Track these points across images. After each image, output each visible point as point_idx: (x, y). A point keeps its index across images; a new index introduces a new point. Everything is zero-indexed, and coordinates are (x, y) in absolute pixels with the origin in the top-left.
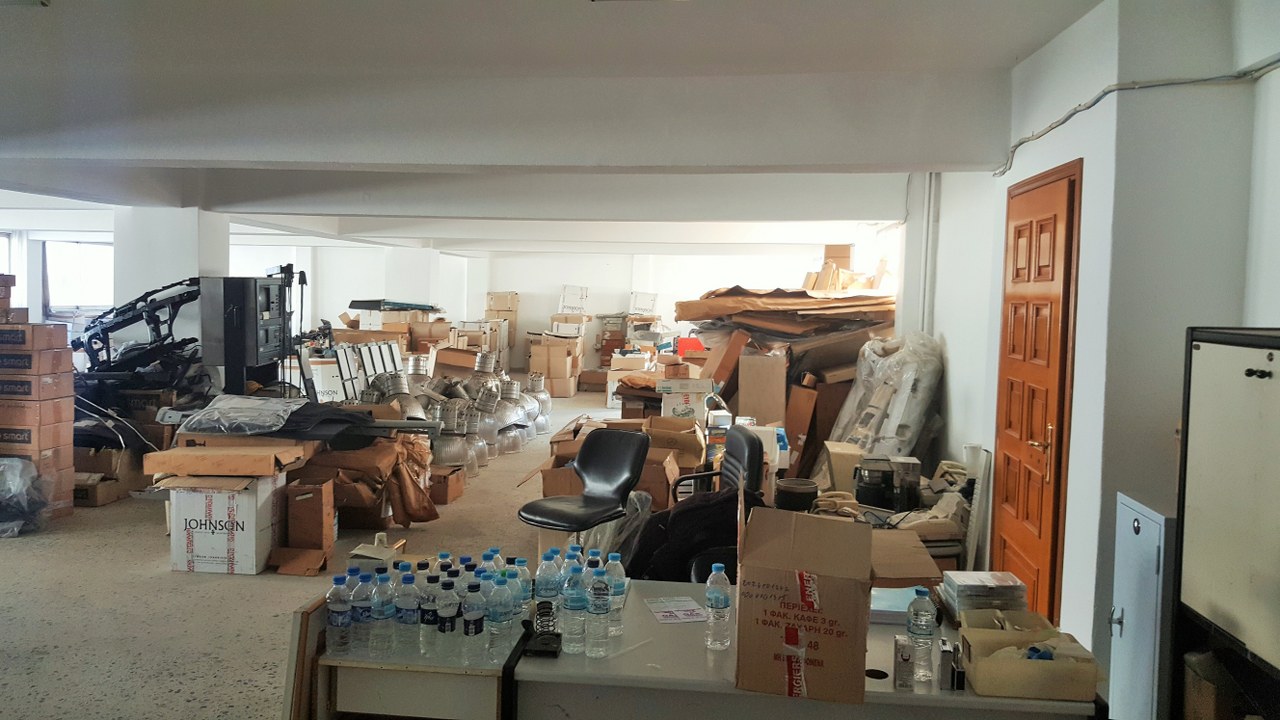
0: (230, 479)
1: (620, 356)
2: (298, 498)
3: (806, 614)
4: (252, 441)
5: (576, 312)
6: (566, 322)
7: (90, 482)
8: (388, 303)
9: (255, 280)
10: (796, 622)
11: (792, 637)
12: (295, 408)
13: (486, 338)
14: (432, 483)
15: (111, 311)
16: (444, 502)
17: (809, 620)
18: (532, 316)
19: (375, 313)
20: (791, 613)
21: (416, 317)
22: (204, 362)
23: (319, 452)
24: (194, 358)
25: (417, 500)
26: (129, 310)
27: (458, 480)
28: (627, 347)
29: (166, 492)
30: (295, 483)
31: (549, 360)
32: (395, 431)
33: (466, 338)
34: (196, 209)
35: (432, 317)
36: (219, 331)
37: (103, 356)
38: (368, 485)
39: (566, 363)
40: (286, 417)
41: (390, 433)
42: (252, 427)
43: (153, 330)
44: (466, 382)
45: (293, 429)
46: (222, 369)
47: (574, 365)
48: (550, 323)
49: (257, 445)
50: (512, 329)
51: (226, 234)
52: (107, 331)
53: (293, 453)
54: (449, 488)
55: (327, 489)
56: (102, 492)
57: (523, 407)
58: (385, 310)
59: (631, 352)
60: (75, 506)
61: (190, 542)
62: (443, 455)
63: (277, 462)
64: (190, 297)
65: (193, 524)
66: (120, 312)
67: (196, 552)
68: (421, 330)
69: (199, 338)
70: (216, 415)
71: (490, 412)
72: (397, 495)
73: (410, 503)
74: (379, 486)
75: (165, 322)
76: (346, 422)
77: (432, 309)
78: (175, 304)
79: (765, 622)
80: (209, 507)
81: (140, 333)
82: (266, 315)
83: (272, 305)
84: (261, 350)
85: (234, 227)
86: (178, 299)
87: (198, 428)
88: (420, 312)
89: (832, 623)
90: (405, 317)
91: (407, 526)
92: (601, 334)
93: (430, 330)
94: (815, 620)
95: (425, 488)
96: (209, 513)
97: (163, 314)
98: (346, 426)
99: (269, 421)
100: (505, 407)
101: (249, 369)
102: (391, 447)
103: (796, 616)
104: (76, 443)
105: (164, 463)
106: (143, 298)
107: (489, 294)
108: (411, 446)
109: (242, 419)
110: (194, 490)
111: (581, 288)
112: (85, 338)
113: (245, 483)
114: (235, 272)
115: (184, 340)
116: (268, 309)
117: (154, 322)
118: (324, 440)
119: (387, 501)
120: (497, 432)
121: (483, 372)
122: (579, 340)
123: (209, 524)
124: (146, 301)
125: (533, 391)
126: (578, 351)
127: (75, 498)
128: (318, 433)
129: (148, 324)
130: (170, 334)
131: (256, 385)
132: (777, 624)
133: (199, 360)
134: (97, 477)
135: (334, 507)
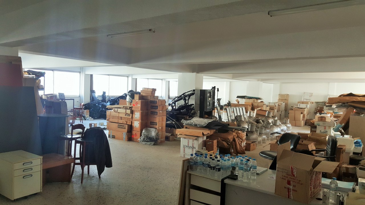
0: (192, 137)
1: (319, 115)
2: (208, 143)
3: (293, 178)
4: (199, 128)
5: (308, 101)
6: (303, 104)
7: (169, 135)
8: (247, 97)
9: (207, 90)
10: (290, 179)
11: (289, 183)
12: (210, 121)
13: (276, 107)
14: (246, 145)
15: (177, 97)
16: (249, 150)
17: (293, 179)
18: (293, 101)
19: (243, 99)
20: (289, 177)
21: (254, 101)
22: (195, 110)
23: (215, 133)
24: (193, 109)
25: (240, 148)
26: (180, 97)
27: (254, 145)
28: (323, 112)
29: (180, 138)
30: (208, 139)
31: (295, 115)
32: (234, 129)
33: (269, 107)
34: (195, 73)
35: (259, 101)
36: (198, 102)
37: (174, 107)
38: (226, 142)
39: (300, 116)
40: (207, 123)
41: (233, 130)
42: (199, 125)
43: (185, 102)
44: (263, 119)
45: (208, 126)
46: (199, 111)
47: (304, 117)
48: (297, 103)
49: (200, 129)
50: (286, 105)
51: (203, 79)
52: (175, 102)
53: (207, 132)
54: (251, 147)
55: (215, 142)
56: (171, 138)
57: (280, 128)
58: (246, 99)
59: (323, 114)
60: (166, 140)
61: (184, 151)
62: (251, 138)
63: (203, 134)
64: (193, 94)
65: (185, 146)
66: (178, 97)
67: (185, 153)
68: (255, 104)
69: (194, 104)
70: (192, 122)
71: (268, 128)
72: (234, 146)
73: (238, 150)
74: (229, 143)
75: (187, 100)
76: (222, 126)
77: (259, 99)
78: (190, 96)
79: (282, 178)
80: (188, 143)
81: (182, 102)
82: (210, 99)
83: (211, 97)
84: (208, 107)
85: (204, 77)
86: (190, 95)
87: (188, 124)
88: (255, 100)
89: (300, 181)
90: (251, 101)
91: (237, 155)
92: (316, 108)
93: (258, 104)
94: (295, 179)
95: (244, 146)
96: (188, 144)
97: (187, 98)
98: (221, 127)
99: (203, 124)
100: (273, 127)
101: (205, 112)
102: (232, 134)
103: (290, 178)
104: (166, 126)
105: (180, 131)
106: (183, 94)
107: (279, 95)
108: (239, 134)
109: (197, 123)
110: (185, 138)
111: (310, 93)
112: (171, 103)
113: (196, 138)
114: (204, 88)
115: (191, 104)
116: (210, 97)
117: (185, 100)
118: (216, 130)
119: (232, 148)
120: (270, 134)
121: (268, 117)
122: (306, 109)
123: (188, 146)
124: (184, 95)
125: (285, 123)
126: (305, 113)
127: (165, 139)
128: (214, 128)
129: (184, 100)
130: (188, 103)
131: (207, 116)
132: (285, 179)
133: (194, 109)
134: (170, 134)
135: (217, 147)
